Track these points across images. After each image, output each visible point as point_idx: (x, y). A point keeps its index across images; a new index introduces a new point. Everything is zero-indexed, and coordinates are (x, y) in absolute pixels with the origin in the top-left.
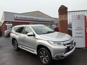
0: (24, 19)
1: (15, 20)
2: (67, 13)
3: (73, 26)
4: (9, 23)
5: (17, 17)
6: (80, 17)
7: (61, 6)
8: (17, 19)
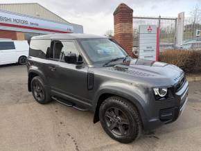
2: (132, 21)
3: (140, 45)
7: (122, 4)
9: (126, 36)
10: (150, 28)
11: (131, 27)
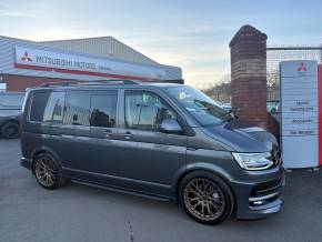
0: (56, 66)
3: (284, 98)
5: (26, 54)
6: (305, 69)
9: (253, 82)
11: (263, 66)
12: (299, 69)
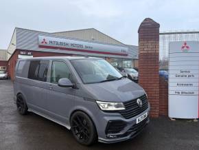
0: (60, 46)
1: (40, 46)
3: (170, 68)
4: (27, 55)
5: (44, 40)
6: (187, 47)
8: (44, 44)
10: (185, 46)
12: (183, 47)
